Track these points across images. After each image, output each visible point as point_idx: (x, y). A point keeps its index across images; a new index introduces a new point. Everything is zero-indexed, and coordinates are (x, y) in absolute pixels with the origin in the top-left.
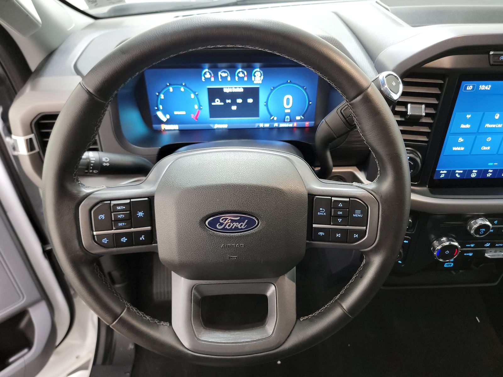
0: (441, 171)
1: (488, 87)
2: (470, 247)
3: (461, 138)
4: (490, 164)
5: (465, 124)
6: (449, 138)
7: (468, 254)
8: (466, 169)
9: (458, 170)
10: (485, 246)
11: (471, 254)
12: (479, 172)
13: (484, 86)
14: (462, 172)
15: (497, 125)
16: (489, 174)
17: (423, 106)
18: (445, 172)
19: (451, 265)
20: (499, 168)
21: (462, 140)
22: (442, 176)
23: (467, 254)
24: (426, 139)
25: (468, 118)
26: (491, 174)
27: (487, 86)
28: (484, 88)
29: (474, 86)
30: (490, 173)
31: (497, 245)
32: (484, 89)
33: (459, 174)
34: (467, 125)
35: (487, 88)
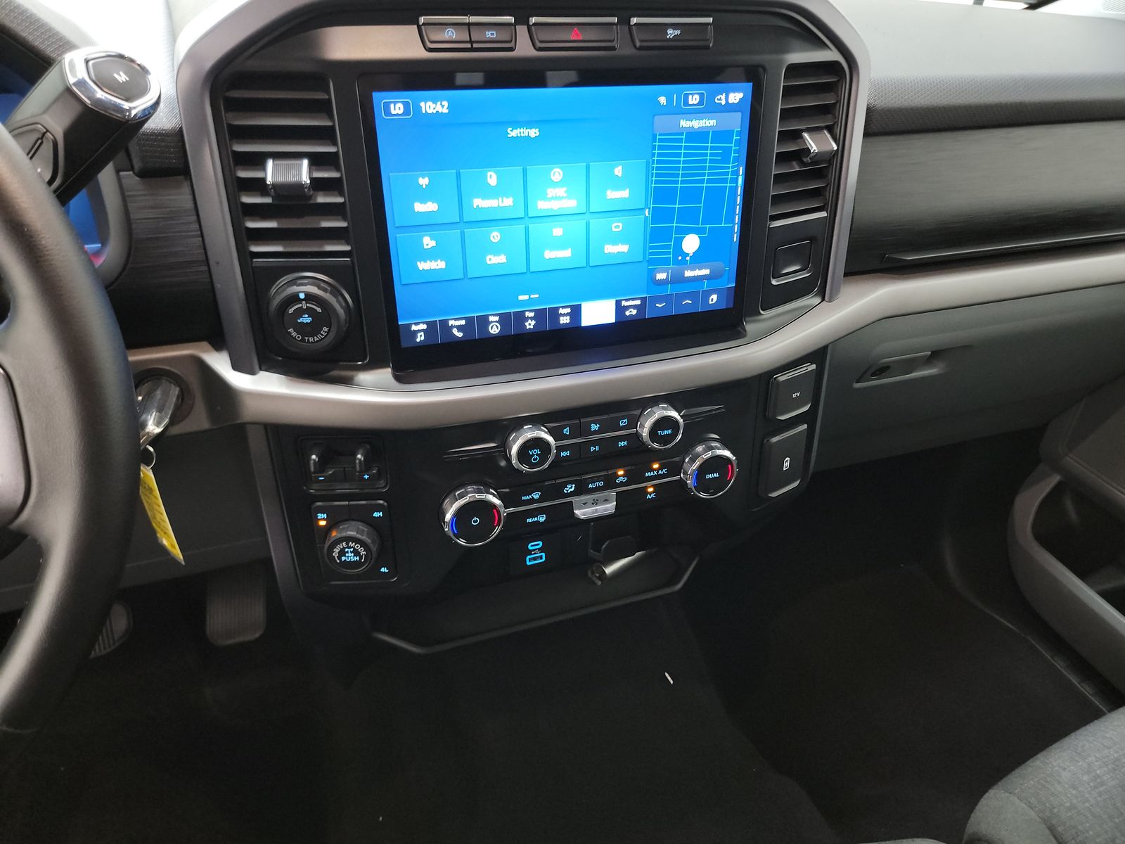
0: (413, 325)
1: (443, 106)
2: (532, 501)
3: (428, 238)
4: (521, 298)
5: (423, 201)
6: (398, 240)
7: (536, 519)
8: (473, 315)
9: (452, 319)
10: (566, 492)
11: (542, 518)
12: (504, 319)
13: (429, 103)
14: (463, 322)
15: (500, 199)
16: (530, 321)
17: (305, 162)
18: (424, 327)
19: (541, 558)
20: (548, 307)
21: (433, 243)
22: (420, 337)
23: (534, 520)
24: (347, 248)
25: (424, 186)
26: (533, 323)
27: (439, 103)
28: (432, 108)
29: (406, 105)
30: (532, 318)
31: (590, 486)
32: (435, 112)
33: (460, 328)
34: (430, 204)
35: (439, 108)
